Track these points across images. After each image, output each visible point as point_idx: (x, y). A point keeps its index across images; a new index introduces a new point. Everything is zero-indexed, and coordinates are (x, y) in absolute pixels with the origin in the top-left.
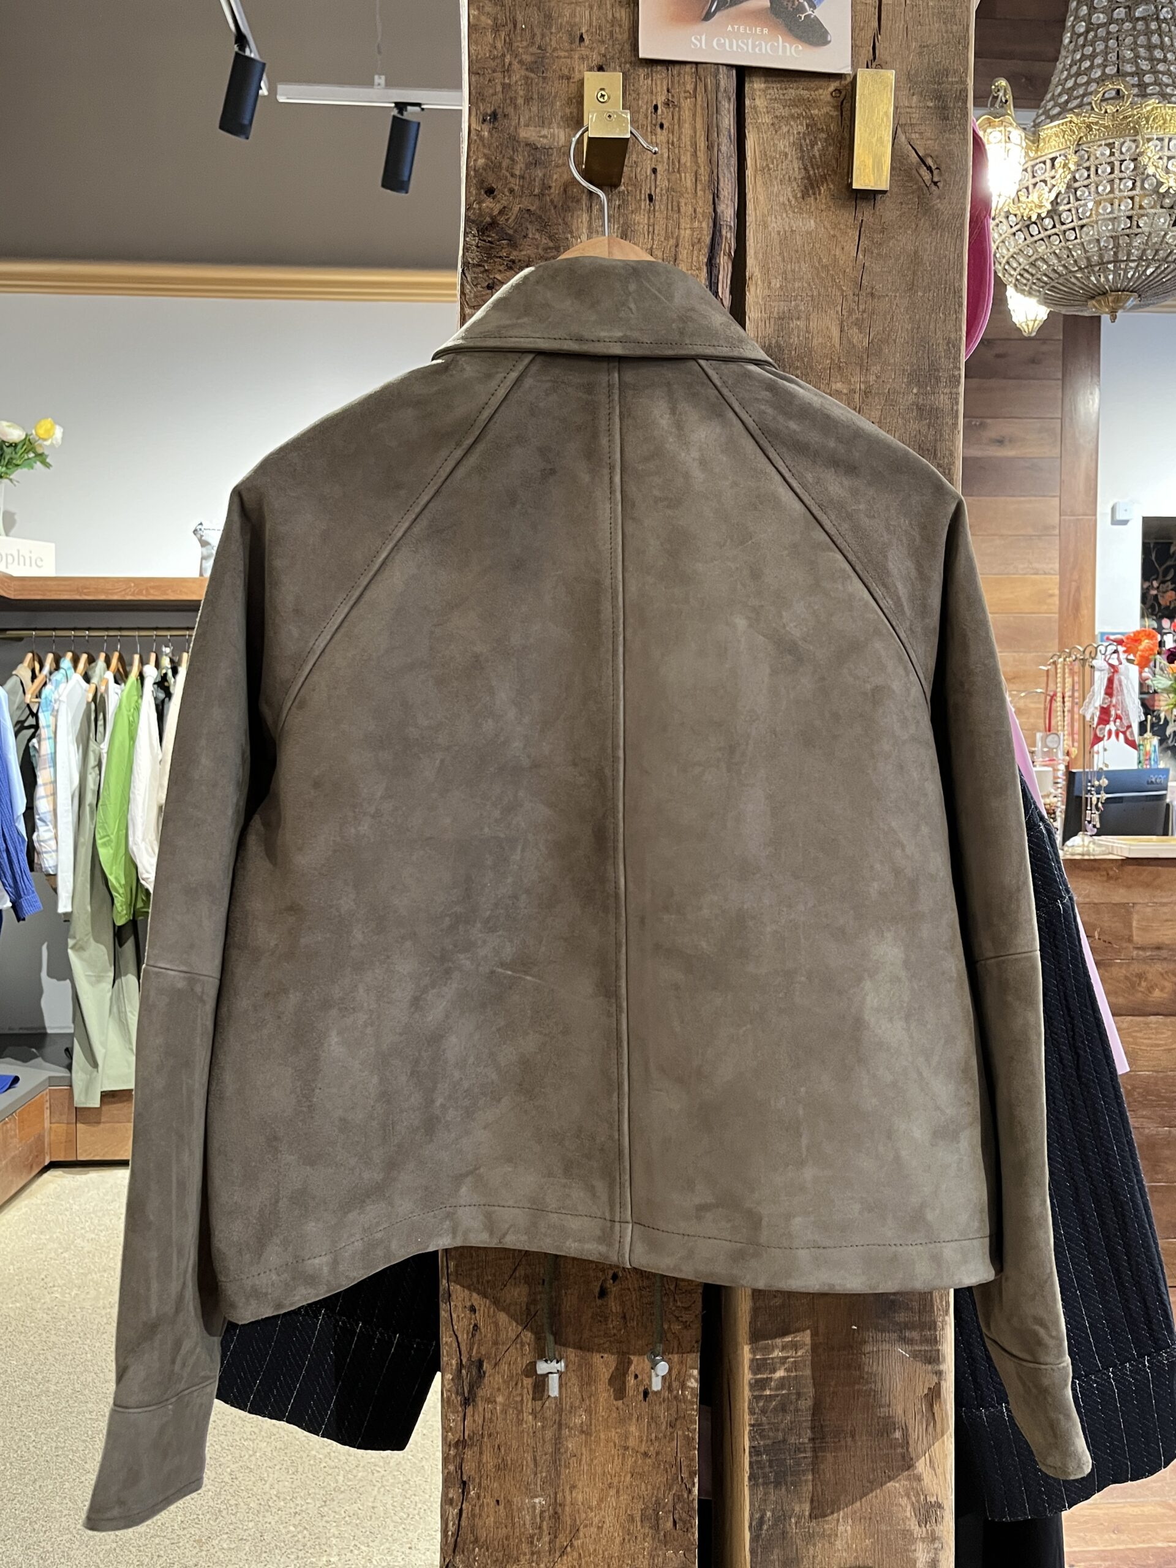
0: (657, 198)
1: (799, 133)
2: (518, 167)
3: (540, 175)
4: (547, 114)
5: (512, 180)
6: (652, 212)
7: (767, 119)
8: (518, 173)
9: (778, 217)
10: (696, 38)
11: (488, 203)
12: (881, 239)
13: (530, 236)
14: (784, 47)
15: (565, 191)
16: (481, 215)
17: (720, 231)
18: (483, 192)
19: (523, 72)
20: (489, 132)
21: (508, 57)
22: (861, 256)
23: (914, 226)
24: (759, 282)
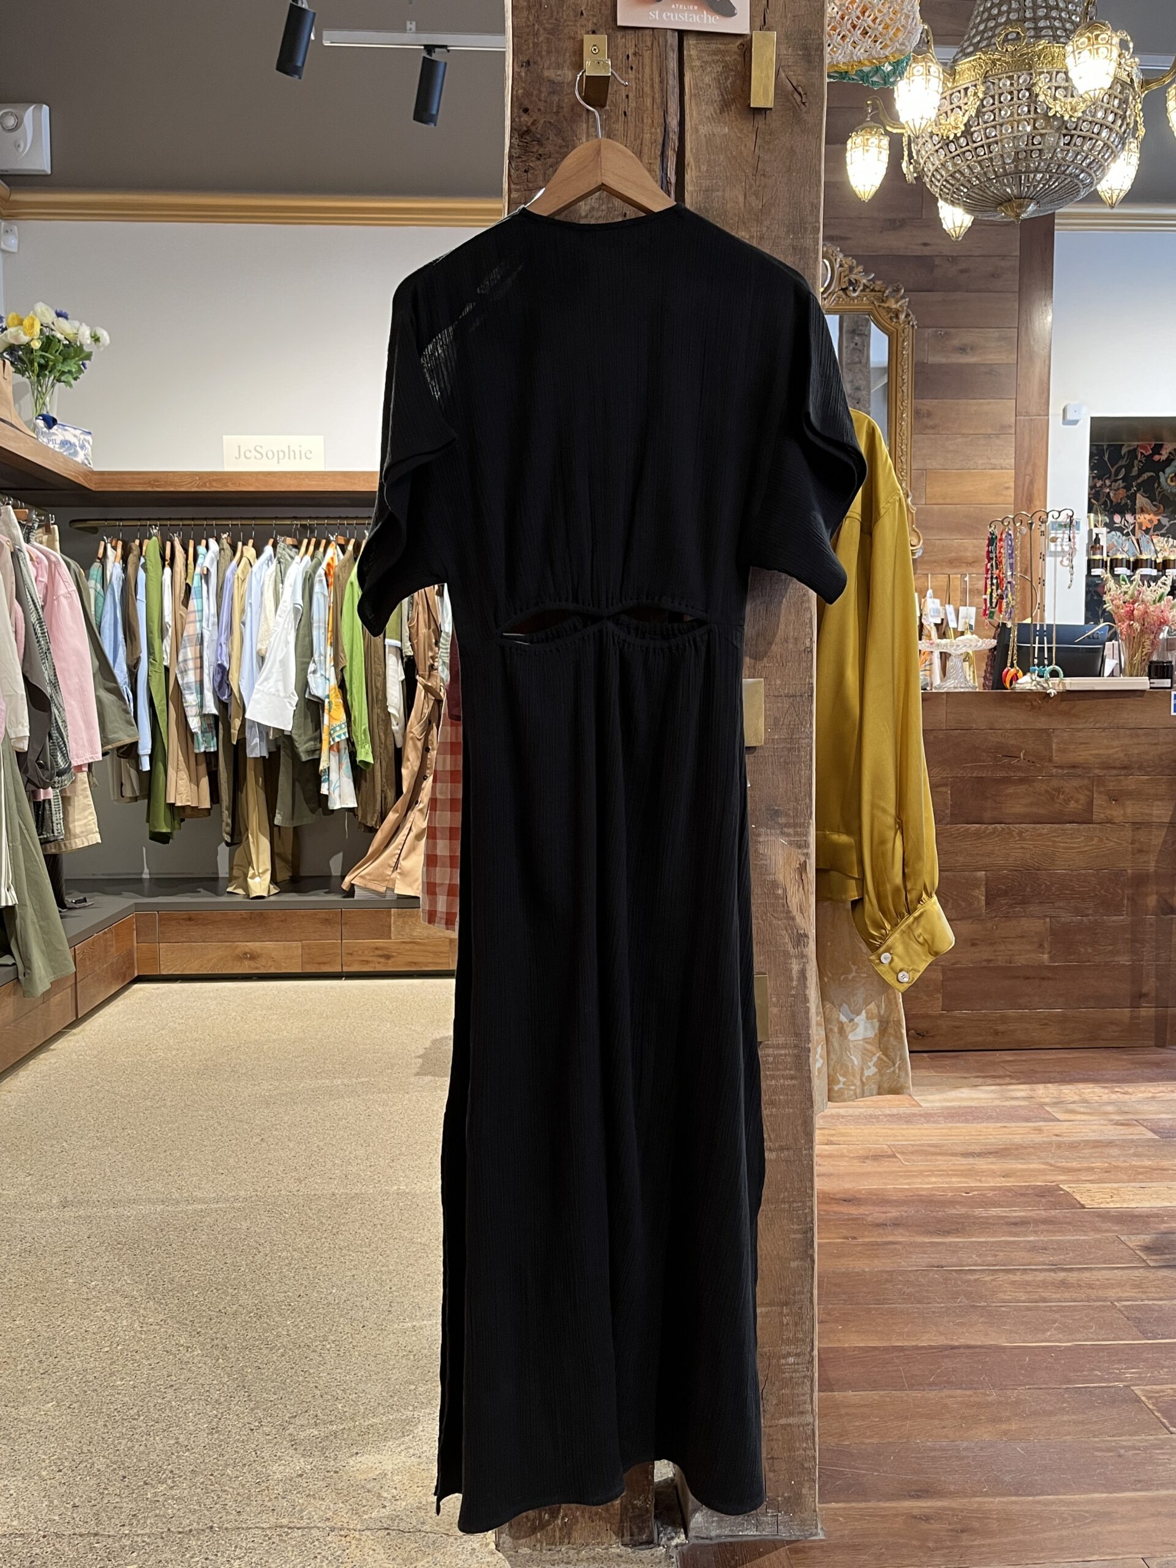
0: (629, 114)
1: (718, 72)
2: (543, 95)
3: (557, 99)
4: (561, 60)
5: (540, 103)
6: (626, 123)
7: (698, 63)
8: (543, 99)
9: (706, 126)
10: (652, 12)
11: (525, 118)
12: (770, 139)
13: (551, 139)
14: (708, 18)
15: (572, 110)
16: (519, 125)
17: (669, 135)
18: (521, 111)
19: (546, 36)
20: (526, 73)
21: (536, 26)
22: (757, 150)
23: (790, 131)
24: (694, 167)
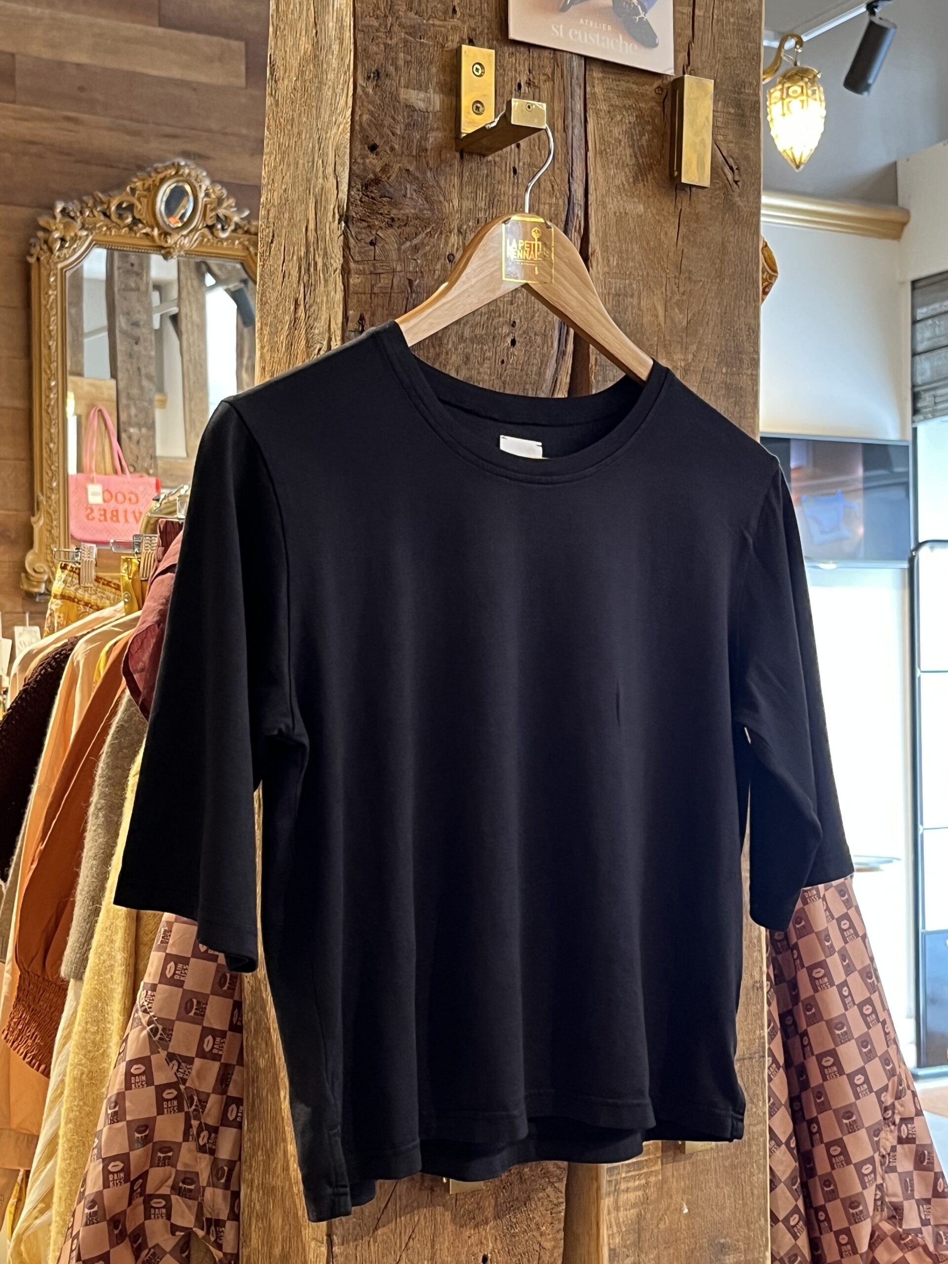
0: (519, 171)
1: (630, 123)
2: (398, 127)
3: (418, 137)
4: (424, 76)
5: (393, 138)
6: (516, 184)
7: (603, 106)
8: (398, 133)
9: (615, 200)
10: (555, 27)
11: (371, 159)
12: (696, 228)
13: (408, 196)
14: (624, 45)
16: (365, 170)
17: (573, 210)
18: (366, 146)
19: (403, 35)
20: (374, 89)
22: (680, 243)
23: (720, 219)
24: (600, 259)
